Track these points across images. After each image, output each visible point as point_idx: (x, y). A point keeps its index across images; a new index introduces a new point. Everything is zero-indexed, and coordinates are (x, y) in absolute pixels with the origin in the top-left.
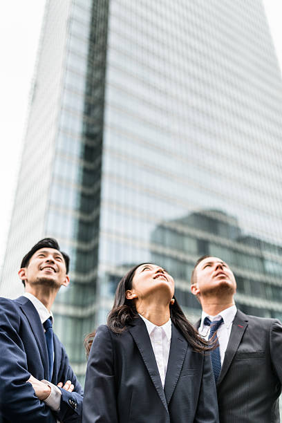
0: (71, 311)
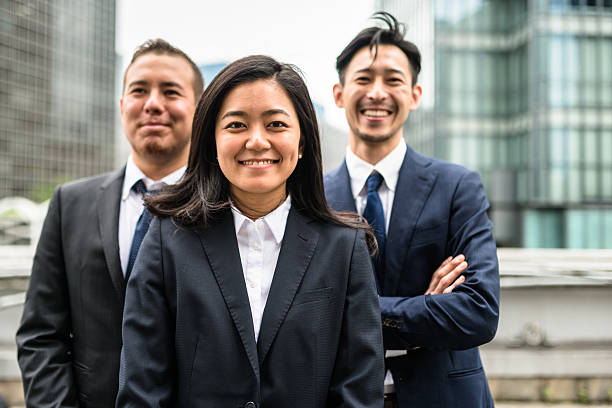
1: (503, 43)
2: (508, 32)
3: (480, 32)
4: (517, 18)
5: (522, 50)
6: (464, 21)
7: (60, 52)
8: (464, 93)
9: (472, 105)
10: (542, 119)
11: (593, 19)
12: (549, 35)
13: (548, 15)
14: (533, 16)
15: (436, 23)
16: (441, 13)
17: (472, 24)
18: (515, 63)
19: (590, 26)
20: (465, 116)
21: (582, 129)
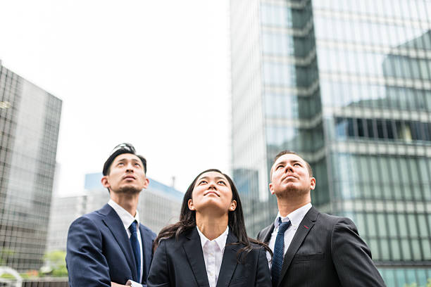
2: (313, 151)
4: (318, 144)
5: (322, 161)
6: (285, 144)
7: (15, 161)
10: (339, 206)
11: (363, 144)
12: (339, 154)
13: (337, 142)
14: (327, 141)
15: (267, 146)
16: (271, 141)
17: (290, 147)
19: (362, 149)
21: (365, 213)
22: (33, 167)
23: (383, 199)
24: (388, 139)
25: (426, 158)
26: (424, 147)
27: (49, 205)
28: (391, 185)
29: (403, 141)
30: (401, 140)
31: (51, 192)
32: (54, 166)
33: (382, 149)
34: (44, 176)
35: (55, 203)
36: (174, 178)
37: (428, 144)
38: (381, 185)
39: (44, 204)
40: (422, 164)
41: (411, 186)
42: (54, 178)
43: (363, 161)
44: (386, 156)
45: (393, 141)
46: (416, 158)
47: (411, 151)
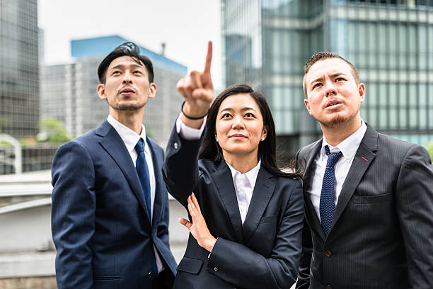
0: (297, 24)
1: (307, 25)
2: (310, 17)
3: (292, 17)
4: (316, 9)
5: (319, 29)
6: (281, 7)
8: (282, 58)
9: (287, 67)
12: (337, 20)
13: (336, 7)
14: (325, 7)
15: (262, 10)
16: (266, 5)
17: (286, 12)
18: (314, 37)
19: (362, 15)
20: (282, 74)
22: (15, 33)
23: (377, 69)
24: (390, 5)
25: (426, 25)
26: (427, 12)
27: (37, 74)
28: (387, 54)
29: (406, 6)
30: (405, 5)
31: (37, 60)
32: (37, 33)
33: (383, 15)
34: (28, 44)
35: (43, 72)
36: (164, 45)
37: (431, 9)
38: (377, 54)
39: (32, 73)
40: (422, 31)
41: (407, 55)
42: (39, 45)
43: (362, 28)
44: (386, 23)
45: (396, 6)
46: (416, 25)
47: (413, 17)
